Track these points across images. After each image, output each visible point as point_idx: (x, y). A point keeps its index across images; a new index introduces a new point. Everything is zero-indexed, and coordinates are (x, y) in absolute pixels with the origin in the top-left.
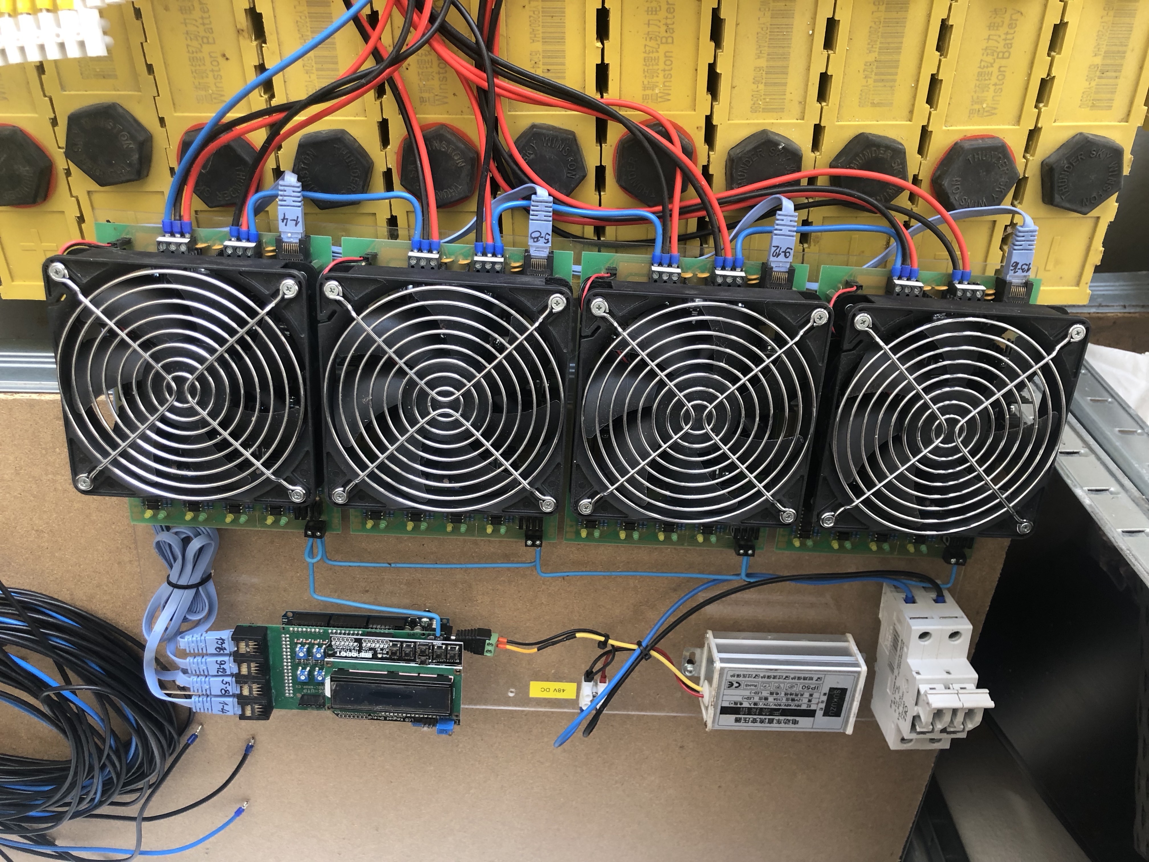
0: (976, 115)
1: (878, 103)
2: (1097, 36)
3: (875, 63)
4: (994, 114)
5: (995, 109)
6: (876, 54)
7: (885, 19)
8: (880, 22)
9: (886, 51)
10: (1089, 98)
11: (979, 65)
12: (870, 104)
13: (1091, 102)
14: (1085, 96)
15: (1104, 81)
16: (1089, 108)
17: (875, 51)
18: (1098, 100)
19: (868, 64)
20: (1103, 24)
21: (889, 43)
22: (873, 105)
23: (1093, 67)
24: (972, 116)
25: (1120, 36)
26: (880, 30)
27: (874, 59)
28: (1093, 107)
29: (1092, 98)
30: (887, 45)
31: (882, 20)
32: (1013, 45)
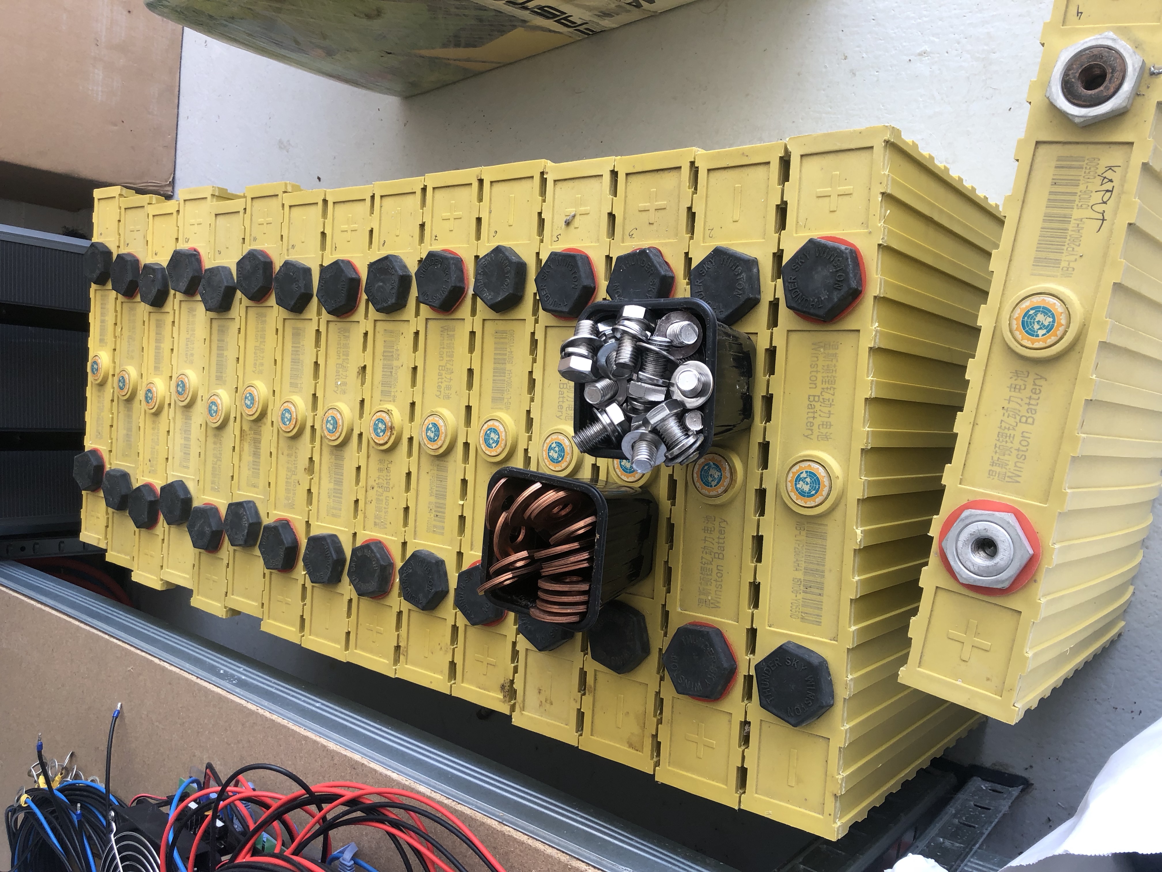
2: (795, 552)
4: (718, 607)
10: (797, 609)
13: (800, 614)
14: (794, 607)
15: (809, 596)
16: (799, 620)
18: (807, 613)
20: (798, 542)
23: (796, 580)
25: (815, 555)
28: (802, 619)
29: (800, 610)
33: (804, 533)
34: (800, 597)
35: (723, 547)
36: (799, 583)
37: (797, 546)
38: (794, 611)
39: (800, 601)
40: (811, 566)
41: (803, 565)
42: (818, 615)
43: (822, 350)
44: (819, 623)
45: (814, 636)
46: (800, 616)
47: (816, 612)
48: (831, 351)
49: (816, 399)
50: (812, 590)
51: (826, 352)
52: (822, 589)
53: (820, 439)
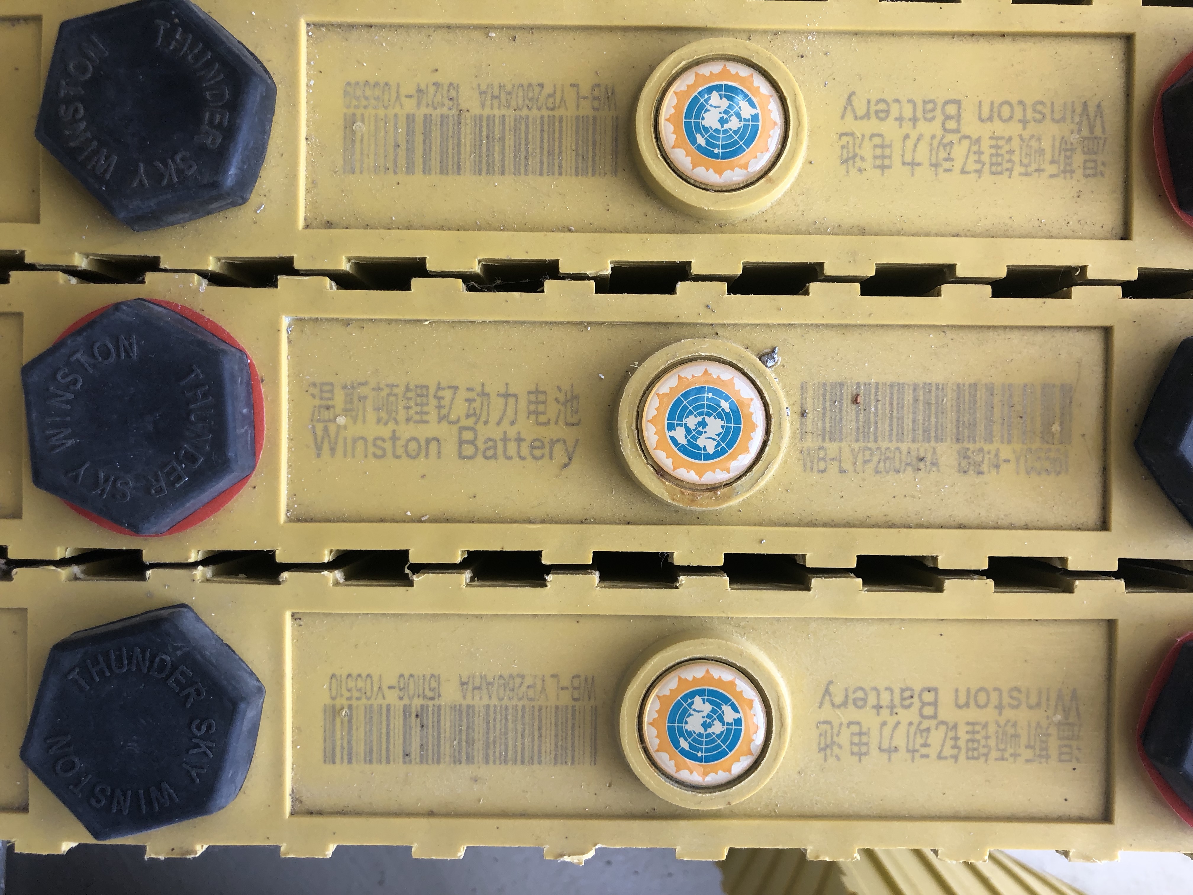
0: (317, 402)
1: (353, 132)
2: (511, 676)
3: (454, 112)
4: (319, 448)
5: (333, 450)
6: (476, 110)
7: (561, 119)
8: (552, 109)
9: (484, 133)
10: (356, 694)
11: (444, 384)
12: (352, 110)
13: (345, 703)
14: (360, 684)
15: (397, 722)
16: (328, 701)
17: (483, 106)
18: (350, 721)
19: (453, 93)
20: (539, 683)
21: (502, 139)
22: (349, 123)
23: (434, 684)
24: (316, 391)
25: (510, 735)
26: (535, 112)
27: (464, 106)
28: (332, 712)
29: (354, 702)
30: (497, 136)
31: (557, 113)
32: (492, 462)
33: (565, 699)
34: (391, 697)
35: (495, 456)
36: (430, 694)
37: (528, 681)
38: (351, 684)
39: (380, 701)
40: (479, 723)
41: (479, 701)
42: (350, 754)
43: (1059, 717)
44: (330, 757)
45: (294, 746)
46: (339, 702)
47: (360, 748)
48: (1054, 744)
49: (928, 711)
50: (416, 732)
51: (1053, 731)
52: (423, 760)
53: (823, 727)
